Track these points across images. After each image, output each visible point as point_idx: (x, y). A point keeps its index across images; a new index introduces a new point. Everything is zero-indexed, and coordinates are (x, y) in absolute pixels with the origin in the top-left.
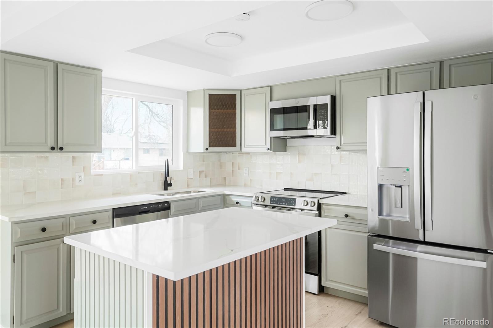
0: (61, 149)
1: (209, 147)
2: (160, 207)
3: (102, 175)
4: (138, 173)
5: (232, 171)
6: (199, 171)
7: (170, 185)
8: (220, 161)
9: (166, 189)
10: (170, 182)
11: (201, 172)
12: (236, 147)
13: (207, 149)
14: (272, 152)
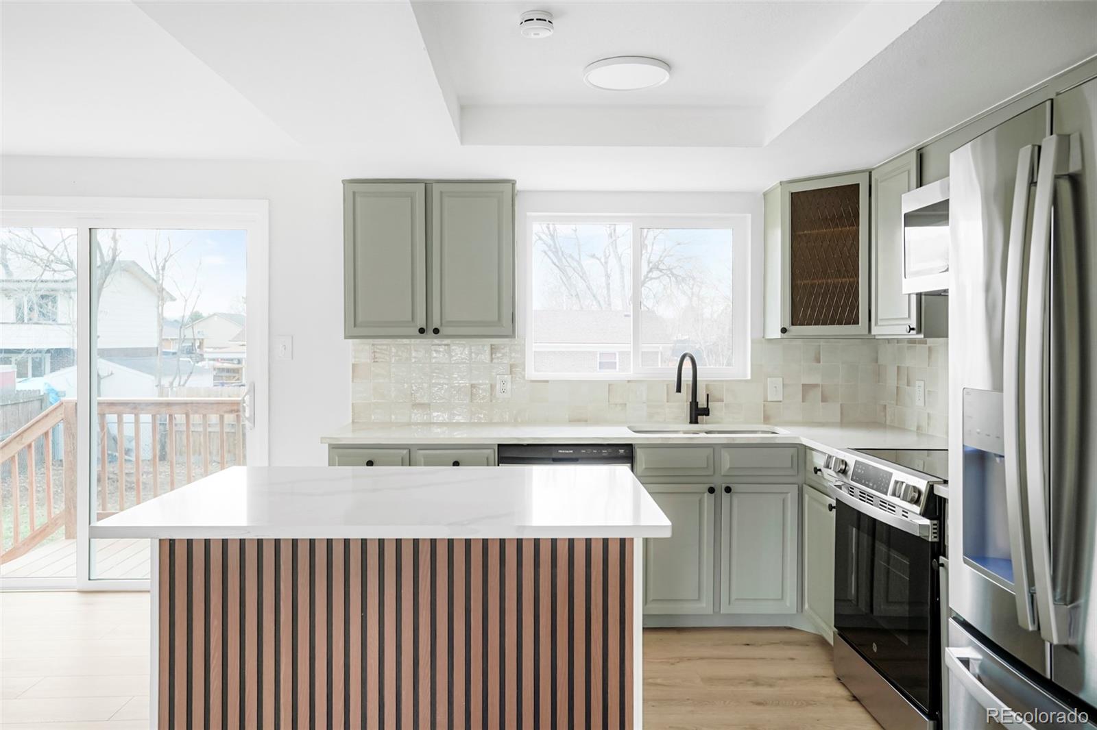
0: (436, 331)
1: (793, 324)
2: (604, 454)
3: (547, 381)
4: (629, 381)
5: (897, 387)
6: (803, 385)
7: (706, 412)
8: (877, 362)
9: (694, 420)
10: (706, 407)
11: (807, 388)
12: (858, 324)
13: (784, 330)
14: (921, 336)
